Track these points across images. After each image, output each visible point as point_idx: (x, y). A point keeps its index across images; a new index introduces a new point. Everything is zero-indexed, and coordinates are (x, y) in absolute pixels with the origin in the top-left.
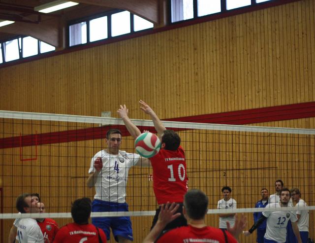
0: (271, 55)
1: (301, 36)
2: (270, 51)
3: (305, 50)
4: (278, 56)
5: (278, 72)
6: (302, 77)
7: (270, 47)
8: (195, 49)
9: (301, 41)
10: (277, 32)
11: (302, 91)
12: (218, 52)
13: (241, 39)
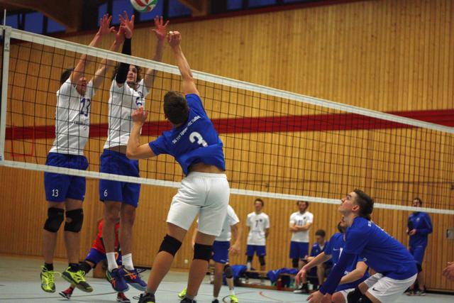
0: (332, 57)
1: (369, 39)
2: (332, 52)
3: (373, 54)
4: (341, 59)
5: (340, 77)
6: (367, 85)
7: (333, 47)
8: (242, 43)
9: (369, 44)
10: (342, 32)
11: (367, 99)
12: (270, 49)
13: (299, 37)
